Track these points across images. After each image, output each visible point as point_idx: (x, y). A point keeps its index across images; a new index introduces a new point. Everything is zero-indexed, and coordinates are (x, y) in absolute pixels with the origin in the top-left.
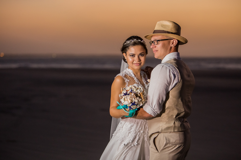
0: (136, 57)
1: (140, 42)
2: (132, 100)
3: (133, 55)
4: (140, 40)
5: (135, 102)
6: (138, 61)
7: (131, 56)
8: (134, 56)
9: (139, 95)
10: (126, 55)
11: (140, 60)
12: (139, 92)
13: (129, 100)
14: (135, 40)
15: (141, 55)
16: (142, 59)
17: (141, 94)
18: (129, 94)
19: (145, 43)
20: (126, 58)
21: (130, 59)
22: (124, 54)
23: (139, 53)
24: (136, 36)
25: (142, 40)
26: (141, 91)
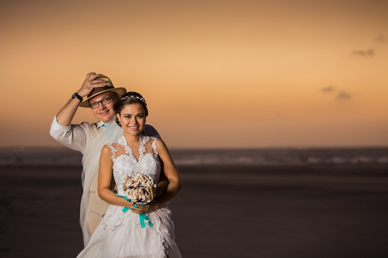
0: (133, 118)
1: (139, 99)
2: (138, 197)
3: (129, 116)
4: (138, 98)
5: (141, 199)
6: (135, 123)
7: (126, 117)
8: (131, 118)
9: (148, 191)
10: (120, 116)
11: (137, 123)
12: (149, 186)
13: (134, 196)
14: (132, 96)
15: (140, 116)
16: (140, 121)
17: (150, 188)
18: (135, 188)
19: (145, 101)
20: (120, 120)
21: (124, 121)
22: (118, 115)
23: (136, 113)
24: (133, 92)
25: (141, 97)
26: (150, 185)
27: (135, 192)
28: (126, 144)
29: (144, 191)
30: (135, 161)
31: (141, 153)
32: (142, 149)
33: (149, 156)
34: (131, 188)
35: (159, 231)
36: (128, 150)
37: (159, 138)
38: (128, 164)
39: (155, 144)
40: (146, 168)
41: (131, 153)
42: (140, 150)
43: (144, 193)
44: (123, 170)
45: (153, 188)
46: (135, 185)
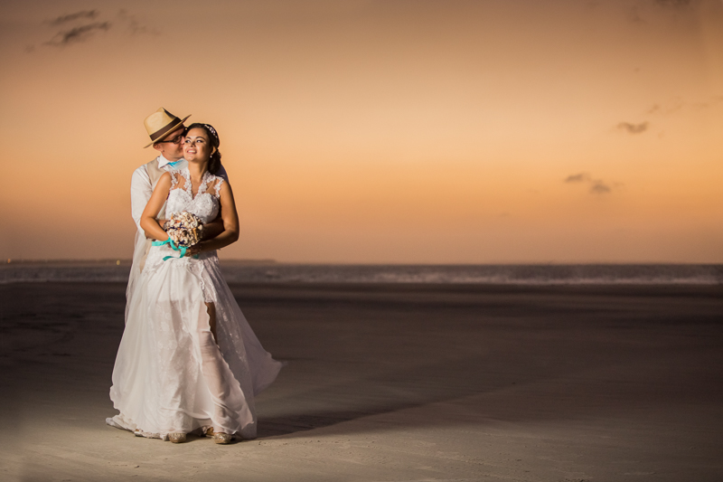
5: (184, 241)
17: (194, 230)
18: (177, 229)
27: (176, 233)
28: (188, 177)
29: (186, 233)
30: (190, 198)
31: (200, 191)
32: (202, 187)
33: (207, 197)
34: (173, 228)
35: (200, 277)
36: (188, 184)
37: (226, 179)
38: (181, 200)
39: (220, 186)
40: (200, 208)
41: (189, 189)
42: (200, 188)
43: (186, 235)
44: (175, 205)
45: (197, 230)
46: (177, 225)
